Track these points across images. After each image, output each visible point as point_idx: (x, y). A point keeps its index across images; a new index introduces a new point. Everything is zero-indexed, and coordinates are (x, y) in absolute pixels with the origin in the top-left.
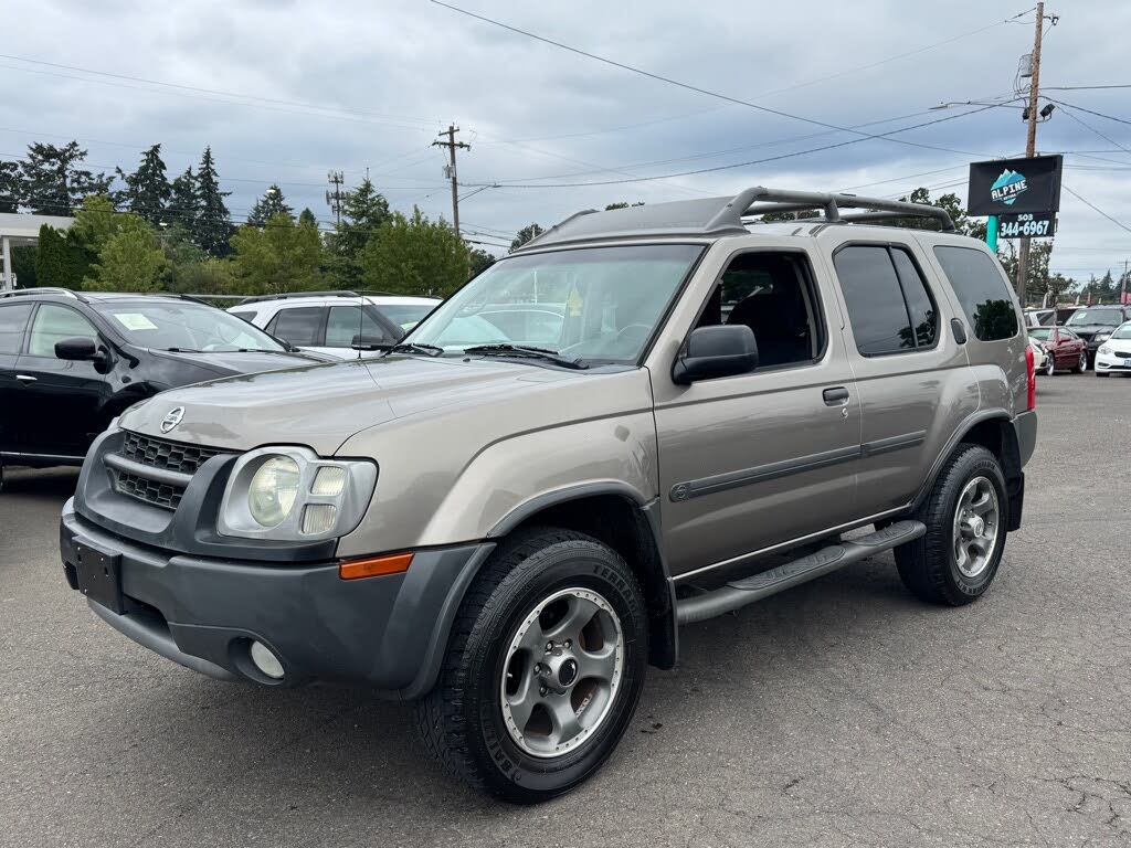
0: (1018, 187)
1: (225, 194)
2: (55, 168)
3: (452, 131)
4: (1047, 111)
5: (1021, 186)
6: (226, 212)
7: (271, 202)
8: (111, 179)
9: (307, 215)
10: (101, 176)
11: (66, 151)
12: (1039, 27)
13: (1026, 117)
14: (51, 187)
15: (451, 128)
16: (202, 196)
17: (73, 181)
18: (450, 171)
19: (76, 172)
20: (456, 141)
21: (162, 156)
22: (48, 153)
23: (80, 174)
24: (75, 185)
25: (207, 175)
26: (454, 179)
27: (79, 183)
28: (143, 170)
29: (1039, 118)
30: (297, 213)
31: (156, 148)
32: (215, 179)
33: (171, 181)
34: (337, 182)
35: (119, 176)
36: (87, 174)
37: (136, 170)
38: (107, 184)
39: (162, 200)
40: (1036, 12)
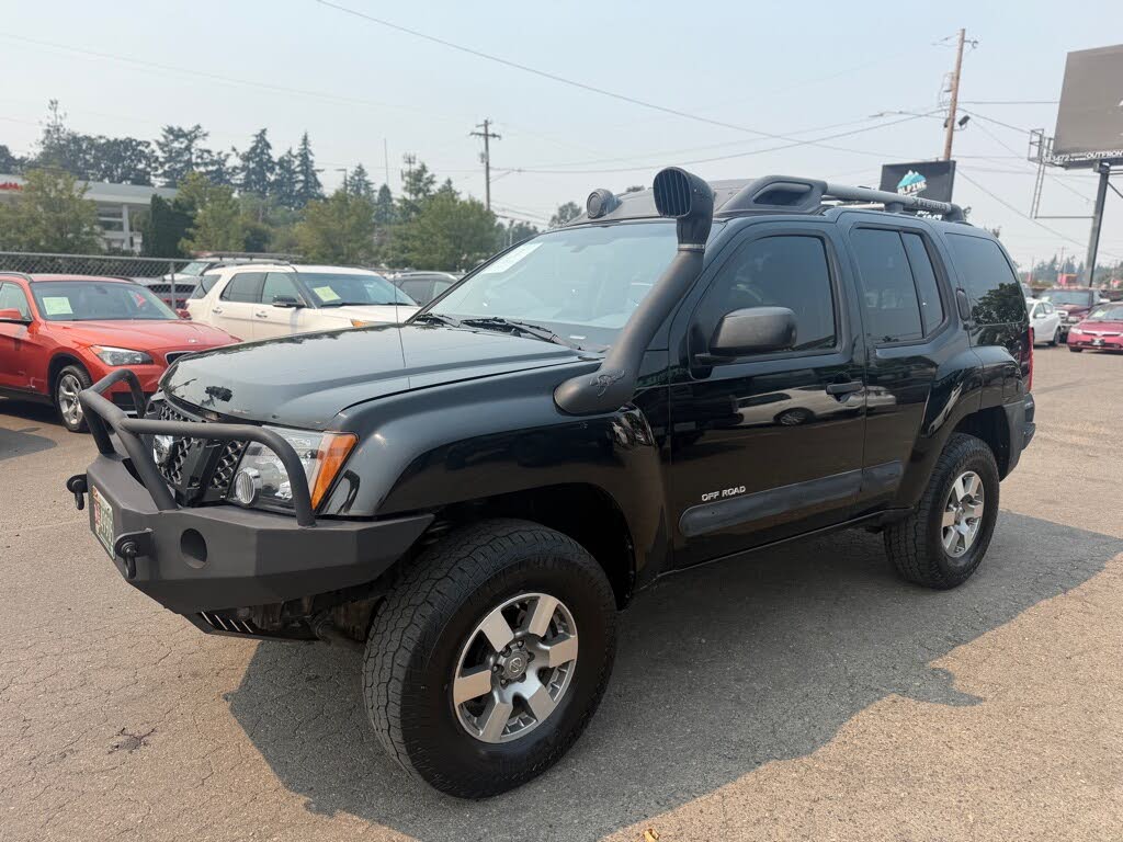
0: (919, 186)
1: (318, 171)
2: (183, 146)
3: (486, 124)
4: (965, 120)
5: (922, 185)
6: (319, 185)
7: (357, 178)
8: (228, 156)
9: (385, 190)
10: (219, 154)
11: (191, 132)
12: (961, 50)
13: (946, 126)
14: (180, 162)
15: (486, 121)
16: (301, 172)
17: (197, 157)
18: (485, 157)
19: (200, 150)
20: (490, 132)
21: (268, 138)
22: (177, 134)
23: (203, 151)
24: (199, 160)
25: (305, 157)
26: (487, 164)
27: (202, 158)
28: (254, 149)
29: (957, 126)
30: (377, 187)
31: (264, 131)
32: (311, 158)
33: (276, 159)
34: (410, 162)
35: (234, 153)
36: (209, 152)
37: (248, 149)
38: (225, 160)
39: (268, 174)
40: (959, 37)
